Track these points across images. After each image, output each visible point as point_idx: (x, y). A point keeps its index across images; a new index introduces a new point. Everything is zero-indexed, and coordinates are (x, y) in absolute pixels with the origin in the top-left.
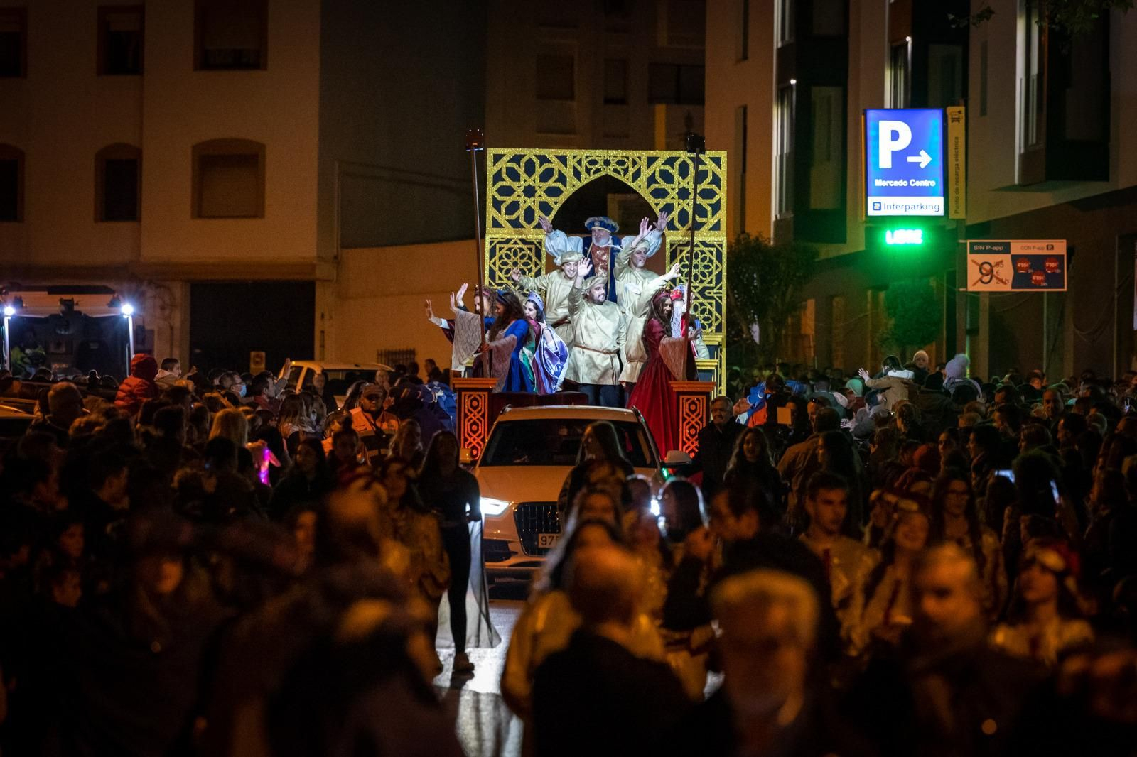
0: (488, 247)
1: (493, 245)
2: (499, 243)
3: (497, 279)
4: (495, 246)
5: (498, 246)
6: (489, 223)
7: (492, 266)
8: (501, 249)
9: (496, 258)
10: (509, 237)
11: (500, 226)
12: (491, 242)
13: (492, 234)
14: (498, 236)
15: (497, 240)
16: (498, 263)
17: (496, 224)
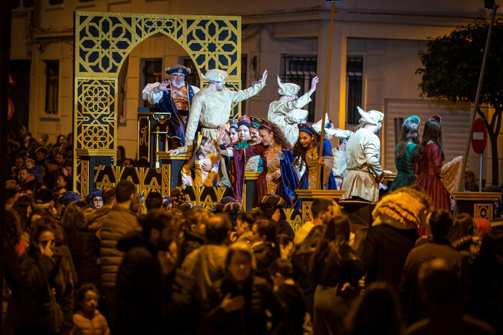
0: (77, 86)
1: (80, 85)
2: (84, 83)
3: (83, 110)
4: (81, 85)
5: (84, 86)
6: (77, 68)
7: (80, 101)
8: (86, 88)
9: (82, 95)
10: (90, 79)
11: (85, 71)
12: (79, 83)
13: (80, 77)
14: (84, 78)
15: (83, 82)
16: (84, 99)
17: (82, 69)
